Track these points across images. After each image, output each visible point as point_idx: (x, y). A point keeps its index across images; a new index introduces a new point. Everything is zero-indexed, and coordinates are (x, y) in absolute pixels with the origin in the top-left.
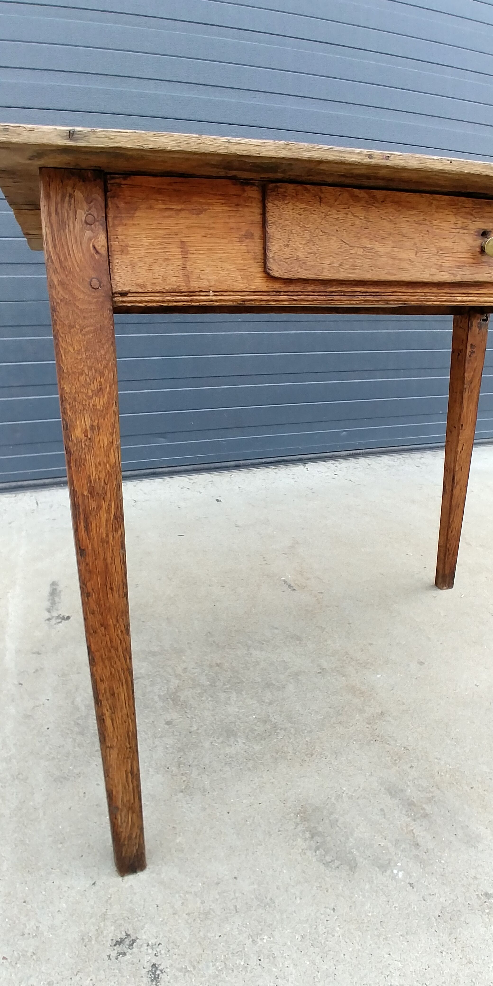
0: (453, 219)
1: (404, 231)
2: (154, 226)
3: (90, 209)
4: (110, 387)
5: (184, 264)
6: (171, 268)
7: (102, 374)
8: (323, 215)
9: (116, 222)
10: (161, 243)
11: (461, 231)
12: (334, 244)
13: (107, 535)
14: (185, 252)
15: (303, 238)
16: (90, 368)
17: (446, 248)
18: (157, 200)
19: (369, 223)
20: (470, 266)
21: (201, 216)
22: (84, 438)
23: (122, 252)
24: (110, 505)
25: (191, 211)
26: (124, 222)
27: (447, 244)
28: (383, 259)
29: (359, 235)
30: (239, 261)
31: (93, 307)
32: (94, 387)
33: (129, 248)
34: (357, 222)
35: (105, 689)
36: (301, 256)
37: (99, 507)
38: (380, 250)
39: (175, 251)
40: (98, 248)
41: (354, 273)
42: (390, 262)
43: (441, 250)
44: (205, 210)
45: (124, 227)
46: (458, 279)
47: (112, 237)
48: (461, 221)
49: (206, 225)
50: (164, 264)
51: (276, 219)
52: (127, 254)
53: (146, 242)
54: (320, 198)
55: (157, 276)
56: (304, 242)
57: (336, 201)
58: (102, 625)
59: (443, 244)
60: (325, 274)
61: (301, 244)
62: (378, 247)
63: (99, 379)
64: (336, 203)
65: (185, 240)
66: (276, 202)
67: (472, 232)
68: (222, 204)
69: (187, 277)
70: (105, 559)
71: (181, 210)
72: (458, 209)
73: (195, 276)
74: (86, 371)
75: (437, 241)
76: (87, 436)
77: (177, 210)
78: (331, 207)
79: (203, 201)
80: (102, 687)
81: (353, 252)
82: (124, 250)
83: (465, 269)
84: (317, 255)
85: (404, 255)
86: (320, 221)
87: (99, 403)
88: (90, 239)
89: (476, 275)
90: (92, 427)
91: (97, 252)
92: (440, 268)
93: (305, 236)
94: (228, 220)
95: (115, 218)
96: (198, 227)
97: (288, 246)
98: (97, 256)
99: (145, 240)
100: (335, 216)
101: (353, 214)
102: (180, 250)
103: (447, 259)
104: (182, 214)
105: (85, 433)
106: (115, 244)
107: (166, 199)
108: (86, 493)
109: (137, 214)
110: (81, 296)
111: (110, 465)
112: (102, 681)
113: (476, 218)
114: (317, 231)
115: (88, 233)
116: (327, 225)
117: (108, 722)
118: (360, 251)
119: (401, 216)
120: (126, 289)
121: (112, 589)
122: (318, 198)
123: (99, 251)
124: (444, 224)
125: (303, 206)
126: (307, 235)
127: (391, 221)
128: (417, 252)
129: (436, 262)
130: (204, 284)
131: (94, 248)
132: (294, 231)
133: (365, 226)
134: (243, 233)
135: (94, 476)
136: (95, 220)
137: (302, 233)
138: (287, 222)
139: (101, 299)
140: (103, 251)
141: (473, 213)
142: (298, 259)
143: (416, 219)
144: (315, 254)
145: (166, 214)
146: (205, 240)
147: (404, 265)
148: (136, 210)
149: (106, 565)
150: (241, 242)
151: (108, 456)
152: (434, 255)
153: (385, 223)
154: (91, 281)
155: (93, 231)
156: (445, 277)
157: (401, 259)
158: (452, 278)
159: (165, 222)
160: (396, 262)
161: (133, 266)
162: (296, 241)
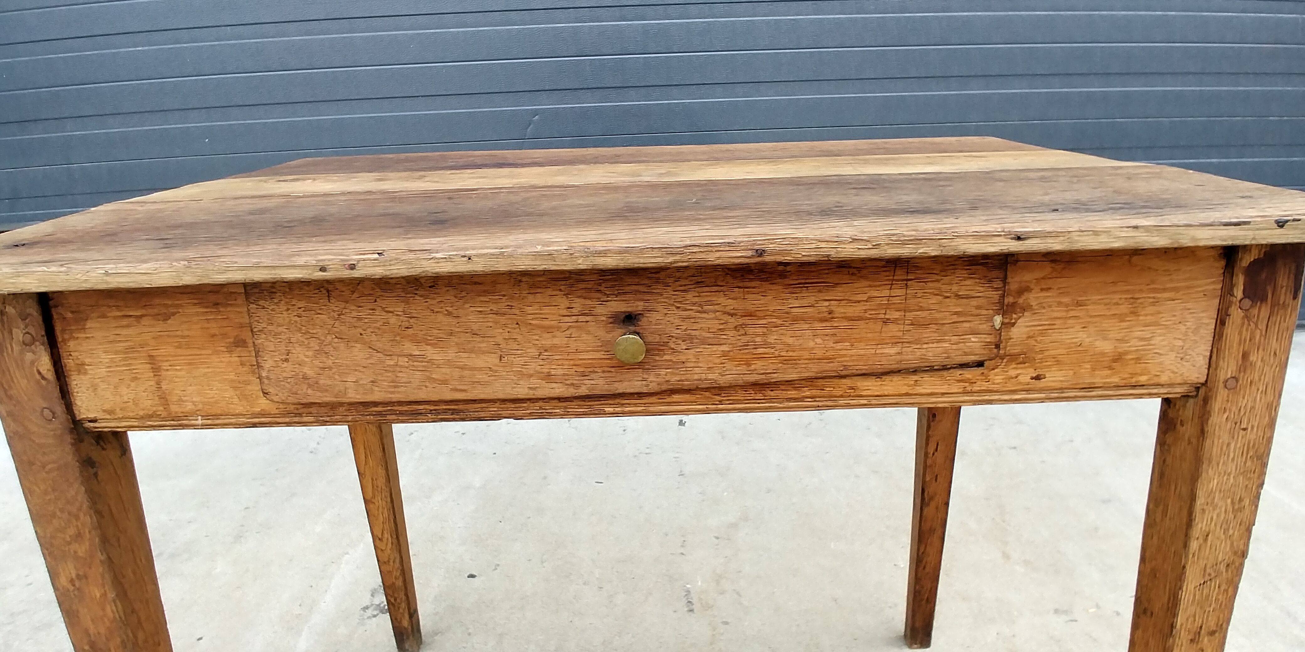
0: (563, 302)
1: (475, 327)
2: (112, 338)
3: (26, 327)
4: (90, 532)
5: (158, 383)
6: (143, 389)
7: (77, 518)
8: (336, 315)
9: (66, 336)
10: (125, 359)
11: (582, 318)
12: (359, 353)
14: (156, 370)
15: (309, 348)
16: (62, 510)
17: (554, 347)
18: (109, 307)
19: (412, 321)
20: (604, 372)
21: (169, 322)
22: (72, 588)
23: (79, 372)
25: (155, 316)
26: (75, 335)
27: (556, 341)
28: (444, 370)
29: (398, 338)
30: (232, 376)
31: (51, 441)
32: (71, 531)
33: (86, 367)
34: (393, 320)
36: (310, 372)
38: (436, 357)
39: (144, 367)
40: (42, 373)
41: (399, 392)
42: (457, 373)
43: (546, 351)
44: (174, 314)
45: (76, 342)
46: (583, 391)
47: (64, 355)
48: (578, 304)
49: (178, 333)
50: (133, 384)
51: (264, 325)
52: (86, 373)
53: (106, 358)
54: (328, 291)
55: (126, 399)
56: (310, 353)
57: (353, 292)
59: (547, 340)
60: (350, 395)
61: (307, 357)
62: (431, 353)
63: (75, 523)
64: (356, 295)
65: (154, 353)
66: (261, 303)
67: (604, 318)
68: (195, 304)
69: (164, 399)
71: (142, 316)
72: (572, 286)
73: (175, 398)
74: (58, 513)
75: (535, 337)
76: (74, 585)
77: (136, 317)
78: (347, 302)
79: (170, 302)
81: (392, 363)
82: (81, 367)
83: (593, 376)
84: (334, 370)
85: (480, 361)
86: (332, 322)
88: (33, 363)
89: (616, 385)
90: (78, 576)
91: (43, 378)
92: (548, 377)
93: (312, 345)
94: (206, 325)
95: (63, 331)
96: (169, 336)
97: (286, 360)
98: (43, 382)
99: (103, 356)
100: (354, 314)
101: (383, 308)
102: (149, 366)
103: (560, 363)
104: (145, 321)
105: (72, 581)
106: (69, 363)
107: (121, 303)
109: (89, 324)
110: (35, 429)
111: (108, 620)
113: (608, 296)
114: (329, 337)
115: (29, 356)
116: (343, 328)
118: (403, 361)
119: (467, 306)
120: (92, 416)
122: (325, 292)
123: (46, 376)
124: (546, 310)
125: (302, 304)
126: (314, 344)
127: (449, 314)
128: (501, 357)
129: (538, 368)
130: (189, 407)
131: (39, 373)
132: (293, 340)
133: (407, 324)
134: (232, 340)
135: (92, 630)
136: (34, 340)
137: (306, 342)
138: (280, 329)
139: (59, 432)
140: (50, 376)
141: (602, 288)
142: (305, 378)
143: (494, 307)
144: (330, 368)
145: (125, 322)
146: (179, 351)
147: (480, 376)
148: (87, 320)
150: (230, 352)
152: (533, 358)
153: (440, 317)
154: (42, 411)
155: (34, 353)
156: (558, 390)
157: (474, 369)
158: (571, 392)
159: (124, 332)
160: (466, 373)
161: (95, 388)
162: (299, 353)
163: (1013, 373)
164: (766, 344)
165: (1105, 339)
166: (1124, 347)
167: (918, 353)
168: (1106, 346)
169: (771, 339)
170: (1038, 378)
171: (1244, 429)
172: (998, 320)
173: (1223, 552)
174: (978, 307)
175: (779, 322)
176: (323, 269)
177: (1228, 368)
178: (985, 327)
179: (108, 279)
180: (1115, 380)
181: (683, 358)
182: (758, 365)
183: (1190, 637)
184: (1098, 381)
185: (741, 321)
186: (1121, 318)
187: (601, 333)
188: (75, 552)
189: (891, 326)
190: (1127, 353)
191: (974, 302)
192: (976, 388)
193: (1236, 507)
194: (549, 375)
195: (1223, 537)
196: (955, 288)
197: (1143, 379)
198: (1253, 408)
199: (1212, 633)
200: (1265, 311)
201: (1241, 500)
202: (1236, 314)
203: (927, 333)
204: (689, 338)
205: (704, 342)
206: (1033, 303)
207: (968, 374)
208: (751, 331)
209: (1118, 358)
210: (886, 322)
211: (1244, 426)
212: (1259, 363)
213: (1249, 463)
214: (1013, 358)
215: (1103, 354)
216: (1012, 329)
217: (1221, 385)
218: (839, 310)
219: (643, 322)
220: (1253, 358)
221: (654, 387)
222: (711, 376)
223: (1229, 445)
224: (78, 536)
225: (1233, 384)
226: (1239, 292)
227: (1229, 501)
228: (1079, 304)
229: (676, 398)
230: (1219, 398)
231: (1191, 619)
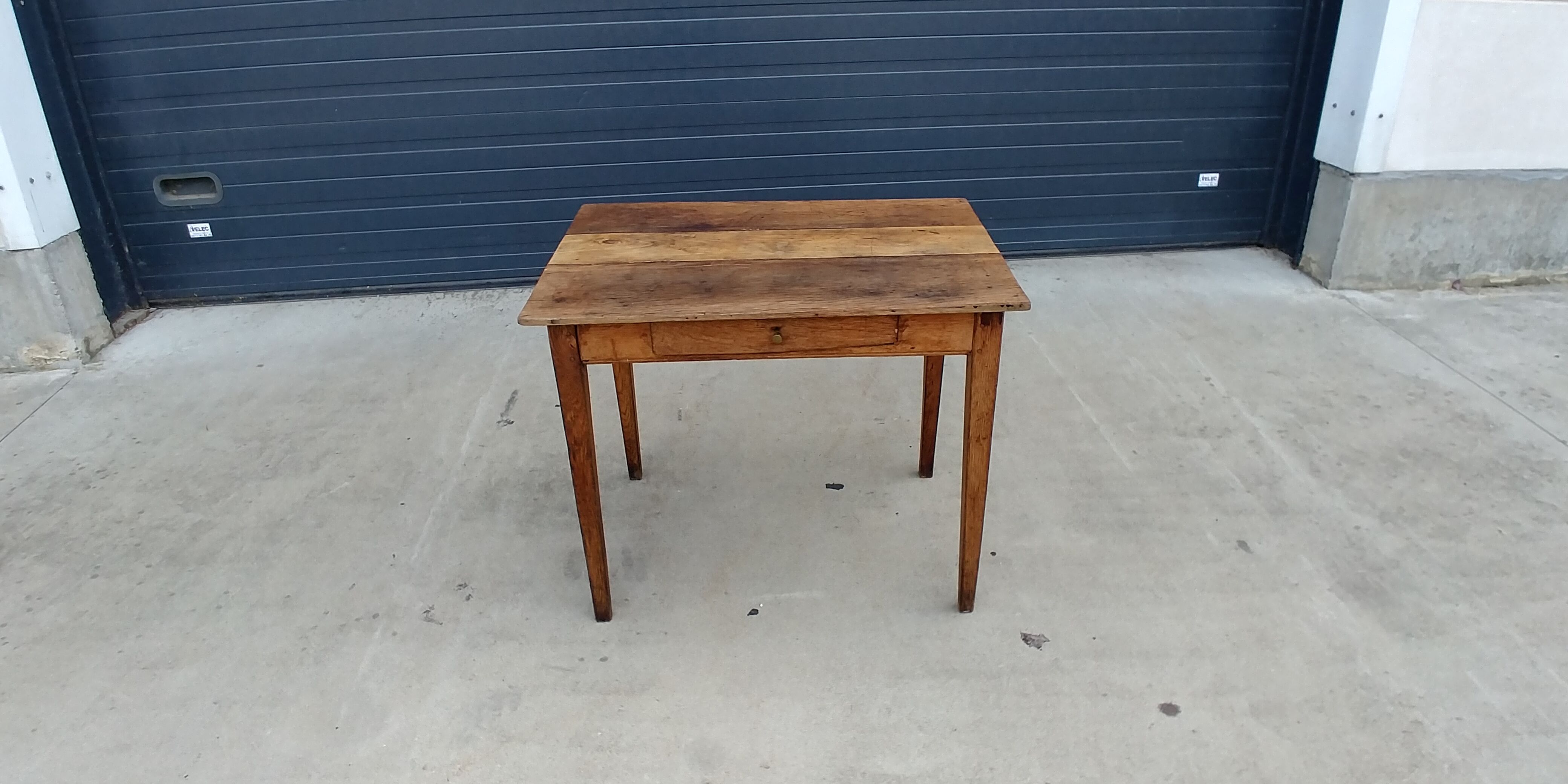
1: (726, 331)
3: (568, 330)
5: (614, 348)
6: (608, 350)
8: (680, 327)
9: (581, 333)
10: (602, 340)
11: (761, 329)
12: (687, 339)
13: (584, 461)
15: (670, 337)
17: (752, 337)
20: (768, 345)
21: (620, 328)
22: (571, 420)
23: (584, 345)
24: (584, 449)
26: (585, 332)
28: (715, 344)
29: (701, 334)
30: (641, 346)
31: (572, 368)
32: (575, 400)
34: (700, 328)
35: (585, 529)
37: (580, 449)
38: (714, 340)
39: (609, 343)
40: (573, 345)
41: (700, 351)
42: (720, 345)
43: (749, 339)
45: (585, 335)
46: (760, 351)
47: (579, 339)
48: (760, 324)
50: (604, 349)
51: (656, 330)
53: (595, 340)
55: (601, 354)
56: (671, 339)
58: (583, 500)
59: (750, 335)
60: (683, 353)
62: (711, 339)
63: (576, 397)
65: (613, 338)
67: (769, 329)
69: (615, 354)
70: (583, 471)
71: (610, 326)
73: (619, 353)
74: (570, 394)
75: (746, 334)
80: (584, 528)
81: (698, 342)
82: (585, 343)
83: (764, 346)
85: (726, 341)
86: (679, 329)
87: (577, 406)
88: (569, 342)
89: (772, 349)
90: (574, 416)
92: (750, 347)
97: (662, 341)
98: (572, 348)
100: (687, 327)
101: (696, 325)
102: (611, 342)
103: (754, 342)
105: (571, 418)
106: (581, 342)
108: (573, 443)
109: (590, 329)
110: (567, 364)
112: (584, 525)
113: (770, 322)
114: (678, 334)
115: (568, 340)
116: (683, 331)
117: (588, 544)
118: (702, 341)
120: (587, 359)
121: (587, 485)
124: (750, 326)
126: (672, 336)
127: (718, 327)
128: (735, 341)
129: (747, 344)
130: (624, 356)
131: (571, 345)
132: (665, 335)
134: (641, 334)
135: (576, 436)
136: (571, 335)
137: (670, 335)
138: (661, 331)
139: (575, 365)
140: (575, 346)
142: (668, 347)
143: (733, 325)
144: (677, 344)
145: (604, 328)
146: (623, 338)
147: (728, 347)
148: (590, 327)
149: (584, 474)
150: (641, 338)
151: (582, 429)
153: (715, 328)
154: (570, 359)
155: (570, 338)
156: (753, 351)
157: (724, 344)
158: (757, 352)
159: (603, 331)
160: (723, 345)
161: (589, 350)
162: (666, 338)
163: (904, 346)
164: (821, 337)
165: (935, 336)
166: (941, 339)
167: (871, 340)
168: (936, 338)
169: (823, 335)
170: (913, 348)
171: (987, 367)
172: (896, 330)
173: (984, 409)
174: (890, 326)
175: (825, 330)
176: (687, 318)
177: (978, 346)
178: (893, 332)
179: (618, 320)
180: (939, 349)
181: (794, 341)
182: (819, 344)
183: (976, 439)
184: (933, 349)
185: (813, 330)
186: (940, 329)
187: (768, 333)
188: (575, 407)
189: (861, 332)
190: (942, 340)
191: (888, 325)
192: (892, 351)
193: (987, 393)
194: (750, 346)
195: (983, 403)
196: (882, 320)
197: (949, 349)
198: (989, 359)
199: (984, 439)
200: (989, 328)
201: (988, 391)
202: (979, 329)
203: (874, 334)
204: (797, 336)
205: (801, 336)
206: (910, 325)
207: (889, 347)
208: (816, 333)
209: (940, 342)
210: (860, 330)
211: (986, 365)
212: (989, 345)
213: (990, 377)
214: (904, 342)
215: (934, 341)
216: (903, 333)
217: (976, 352)
218: (845, 327)
219: (782, 330)
220: (987, 343)
221: (784, 350)
222: (803, 347)
223: (981, 372)
224: (577, 402)
225: (980, 351)
226: (979, 322)
227: (984, 391)
228: (925, 325)
229: (792, 353)
230: (976, 356)
231: (975, 433)
